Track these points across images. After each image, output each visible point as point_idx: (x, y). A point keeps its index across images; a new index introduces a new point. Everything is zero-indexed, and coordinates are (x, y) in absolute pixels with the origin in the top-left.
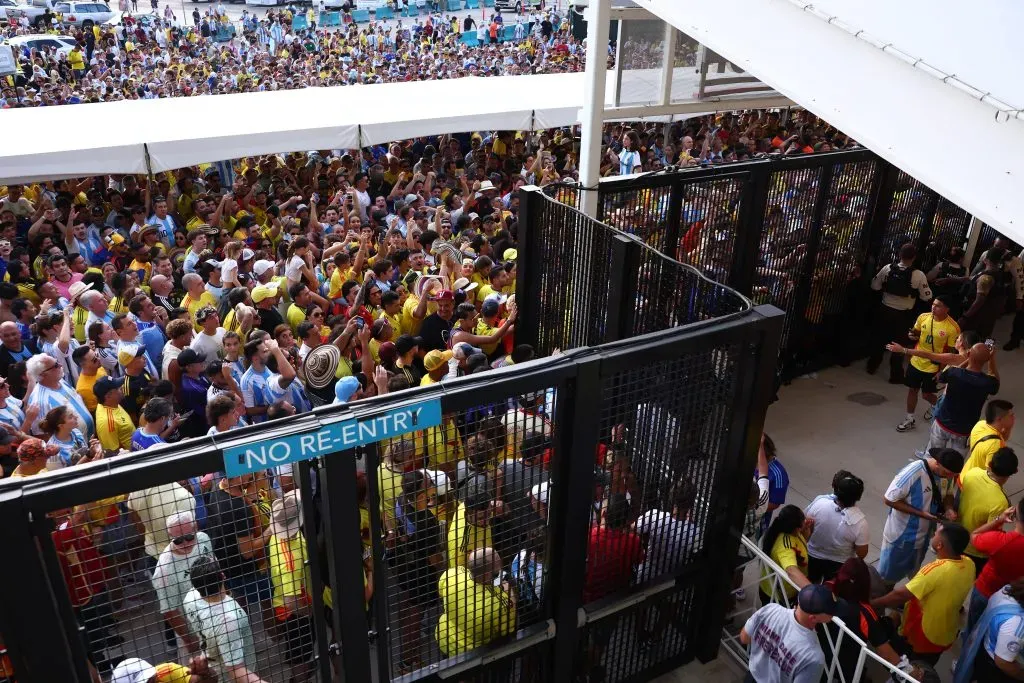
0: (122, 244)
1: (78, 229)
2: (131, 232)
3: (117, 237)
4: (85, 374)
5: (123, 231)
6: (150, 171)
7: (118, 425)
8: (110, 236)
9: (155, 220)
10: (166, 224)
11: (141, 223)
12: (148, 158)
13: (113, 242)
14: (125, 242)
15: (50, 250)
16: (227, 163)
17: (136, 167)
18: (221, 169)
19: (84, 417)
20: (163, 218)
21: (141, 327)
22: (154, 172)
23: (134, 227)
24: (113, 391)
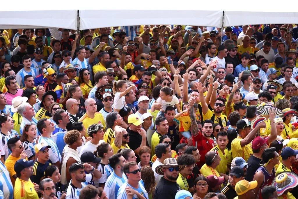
0: (53, 75)
1: (27, 62)
2: (60, 67)
3: (50, 70)
4: (12, 156)
5: (54, 66)
6: (78, 28)
7: (27, 193)
8: (46, 69)
9: (77, 61)
10: (83, 65)
11: (68, 62)
12: (78, 19)
13: (47, 73)
14: (55, 74)
15: (10, 72)
16: (132, 27)
17: (70, 24)
18: (127, 31)
19: (8, 185)
20: (82, 60)
21: (57, 130)
22: (81, 29)
23: (63, 64)
24: (26, 169)
